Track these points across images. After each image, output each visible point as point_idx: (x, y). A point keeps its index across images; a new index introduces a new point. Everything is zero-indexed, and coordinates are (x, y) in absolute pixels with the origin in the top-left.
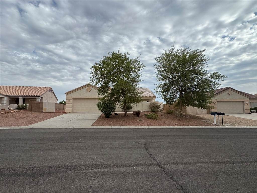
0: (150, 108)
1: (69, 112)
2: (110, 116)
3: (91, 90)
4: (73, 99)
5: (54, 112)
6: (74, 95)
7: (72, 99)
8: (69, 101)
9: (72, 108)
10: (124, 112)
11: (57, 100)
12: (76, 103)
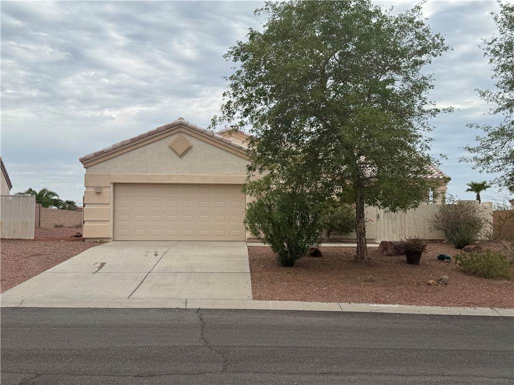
0: (439, 229)
1: (101, 241)
2: (300, 260)
3: (189, 148)
4: (115, 184)
5: (33, 238)
6: (121, 170)
7: (112, 186)
8: (97, 193)
9: (111, 223)
10: (356, 245)
11: (10, 186)
12: (127, 200)
